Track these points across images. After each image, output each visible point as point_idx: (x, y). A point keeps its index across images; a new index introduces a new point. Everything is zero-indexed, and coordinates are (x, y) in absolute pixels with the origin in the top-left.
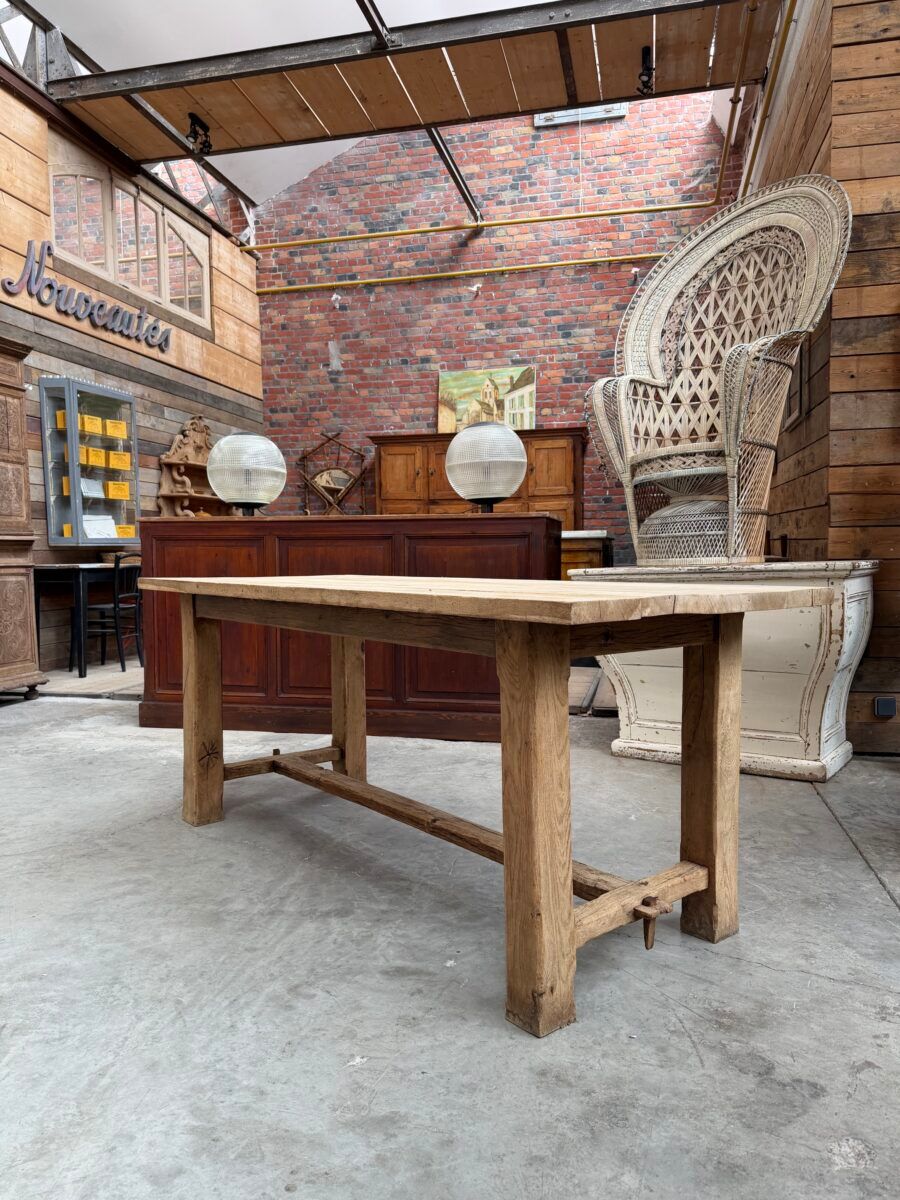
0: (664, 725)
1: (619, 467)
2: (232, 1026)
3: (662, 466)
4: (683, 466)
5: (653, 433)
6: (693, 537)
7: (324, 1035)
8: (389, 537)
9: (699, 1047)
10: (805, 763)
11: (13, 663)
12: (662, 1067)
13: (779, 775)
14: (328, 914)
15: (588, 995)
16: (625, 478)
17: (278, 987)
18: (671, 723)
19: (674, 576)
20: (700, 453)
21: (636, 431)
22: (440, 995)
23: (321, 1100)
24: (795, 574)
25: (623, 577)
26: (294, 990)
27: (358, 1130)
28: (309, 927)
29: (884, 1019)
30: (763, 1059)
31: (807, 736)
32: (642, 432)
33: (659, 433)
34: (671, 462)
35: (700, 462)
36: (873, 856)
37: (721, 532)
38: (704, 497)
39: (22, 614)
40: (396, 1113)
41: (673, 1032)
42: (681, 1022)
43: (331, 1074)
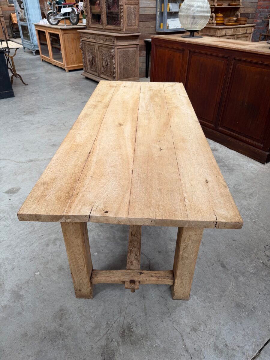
2: (33, 244)
8: (227, 58)
12: (87, 333)
23: (18, 280)
27: (12, 295)
40: (23, 296)
41: (107, 324)
42: (115, 323)
43: (28, 273)
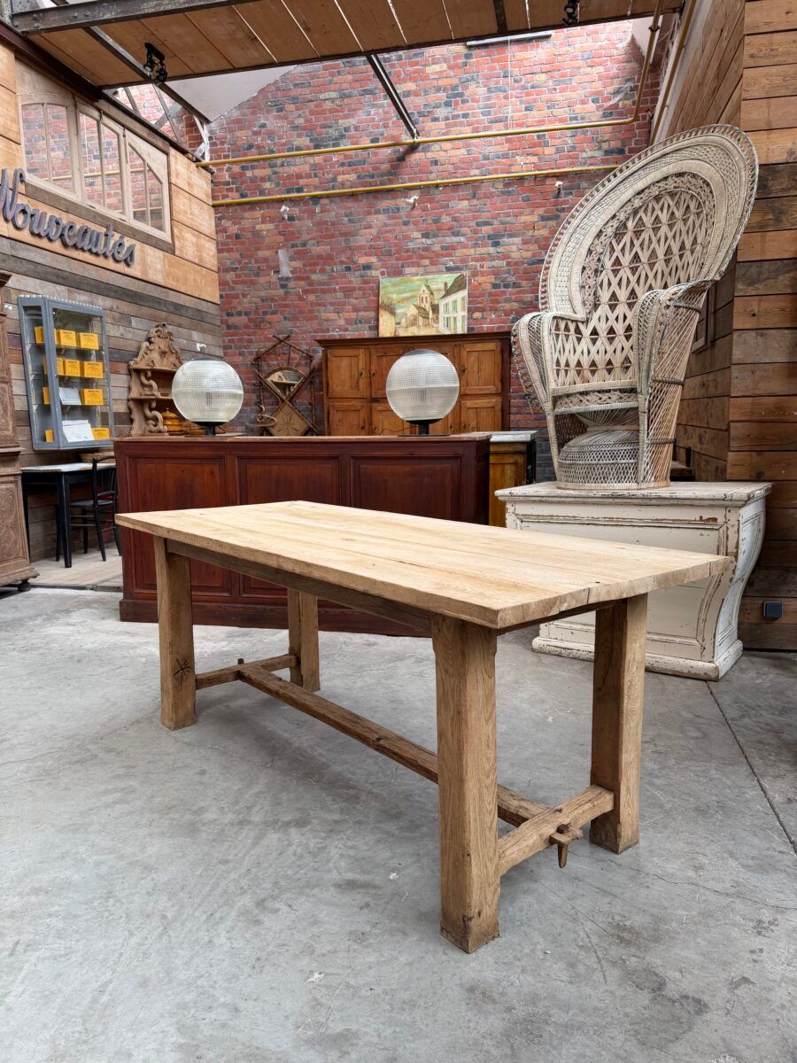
0: (579, 627)
1: (542, 396)
2: (210, 942)
3: (581, 401)
4: (599, 401)
5: (573, 364)
6: (606, 464)
7: (287, 950)
8: (336, 458)
9: (603, 962)
10: (701, 664)
11: (7, 561)
12: (572, 983)
13: (677, 674)
14: (288, 824)
15: (510, 909)
16: (548, 406)
17: (246, 901)
18: (585, 625)
19: (590, 500)
20: (615, 390)
21: (558, 363)
22: (385, 908)
23: (286, 1017)
24: (697, 502)
25: (544, 499)
26: (260, 904)
27: (317, 1048)
28: (273, 838)
29: (759, 933)
30: (657, 975)
31: (703, 640)
32: (563, 363)
33: (579, 364)
34: (588, 397)
35: (614, 398)
36: (756, 761)
37: (632, 461)
38: (618, 427)
39: (12, 517)
40: (349, 1030)
41: (581, 947)
42: (589, 937)
43: (294, 991)
